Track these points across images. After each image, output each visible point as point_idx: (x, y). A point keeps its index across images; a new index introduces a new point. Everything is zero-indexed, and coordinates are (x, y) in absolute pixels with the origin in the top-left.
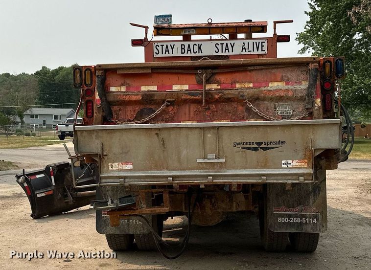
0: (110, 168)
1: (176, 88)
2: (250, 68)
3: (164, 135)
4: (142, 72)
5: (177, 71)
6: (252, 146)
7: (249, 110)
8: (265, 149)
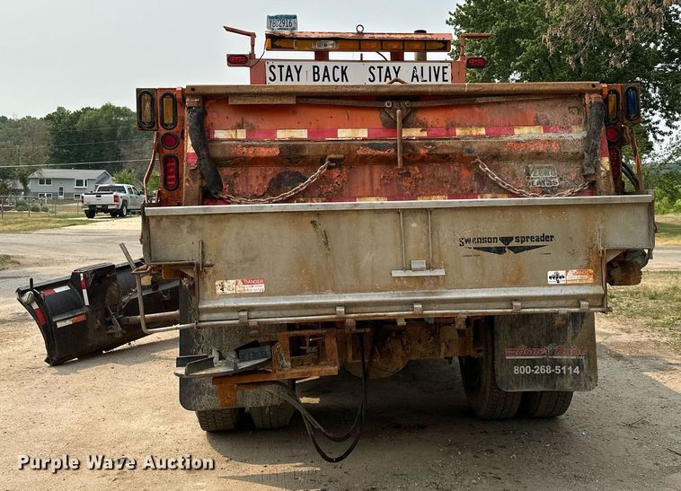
0: (219, 291)
1: (344, 134)
2: (479, 100)
3: (326, 224)
4: (279, 102)
5: (344, 102)
6: (493, 245)
7: (481, 177)
8: (516, 250)
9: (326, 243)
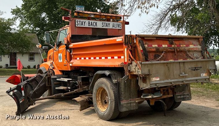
0: (152, 80)
1: (163, 46)
3: (169, 65)
5: (163, 39)
6: (193, 69)
8: (197, 70)
9: (169, 69)
